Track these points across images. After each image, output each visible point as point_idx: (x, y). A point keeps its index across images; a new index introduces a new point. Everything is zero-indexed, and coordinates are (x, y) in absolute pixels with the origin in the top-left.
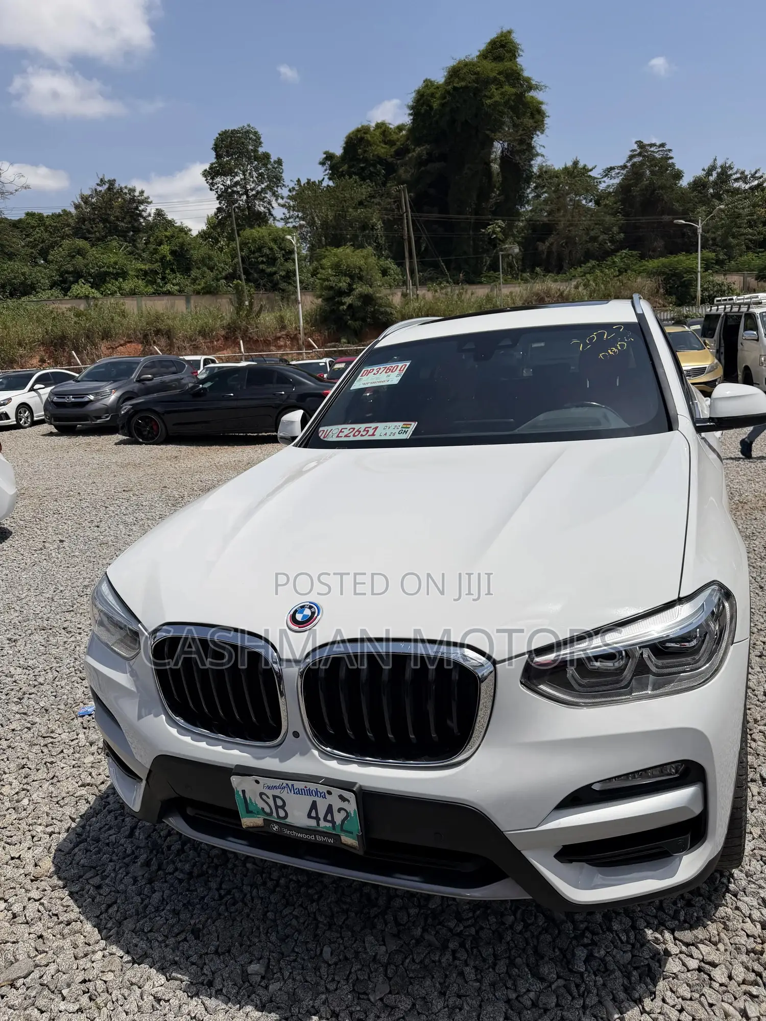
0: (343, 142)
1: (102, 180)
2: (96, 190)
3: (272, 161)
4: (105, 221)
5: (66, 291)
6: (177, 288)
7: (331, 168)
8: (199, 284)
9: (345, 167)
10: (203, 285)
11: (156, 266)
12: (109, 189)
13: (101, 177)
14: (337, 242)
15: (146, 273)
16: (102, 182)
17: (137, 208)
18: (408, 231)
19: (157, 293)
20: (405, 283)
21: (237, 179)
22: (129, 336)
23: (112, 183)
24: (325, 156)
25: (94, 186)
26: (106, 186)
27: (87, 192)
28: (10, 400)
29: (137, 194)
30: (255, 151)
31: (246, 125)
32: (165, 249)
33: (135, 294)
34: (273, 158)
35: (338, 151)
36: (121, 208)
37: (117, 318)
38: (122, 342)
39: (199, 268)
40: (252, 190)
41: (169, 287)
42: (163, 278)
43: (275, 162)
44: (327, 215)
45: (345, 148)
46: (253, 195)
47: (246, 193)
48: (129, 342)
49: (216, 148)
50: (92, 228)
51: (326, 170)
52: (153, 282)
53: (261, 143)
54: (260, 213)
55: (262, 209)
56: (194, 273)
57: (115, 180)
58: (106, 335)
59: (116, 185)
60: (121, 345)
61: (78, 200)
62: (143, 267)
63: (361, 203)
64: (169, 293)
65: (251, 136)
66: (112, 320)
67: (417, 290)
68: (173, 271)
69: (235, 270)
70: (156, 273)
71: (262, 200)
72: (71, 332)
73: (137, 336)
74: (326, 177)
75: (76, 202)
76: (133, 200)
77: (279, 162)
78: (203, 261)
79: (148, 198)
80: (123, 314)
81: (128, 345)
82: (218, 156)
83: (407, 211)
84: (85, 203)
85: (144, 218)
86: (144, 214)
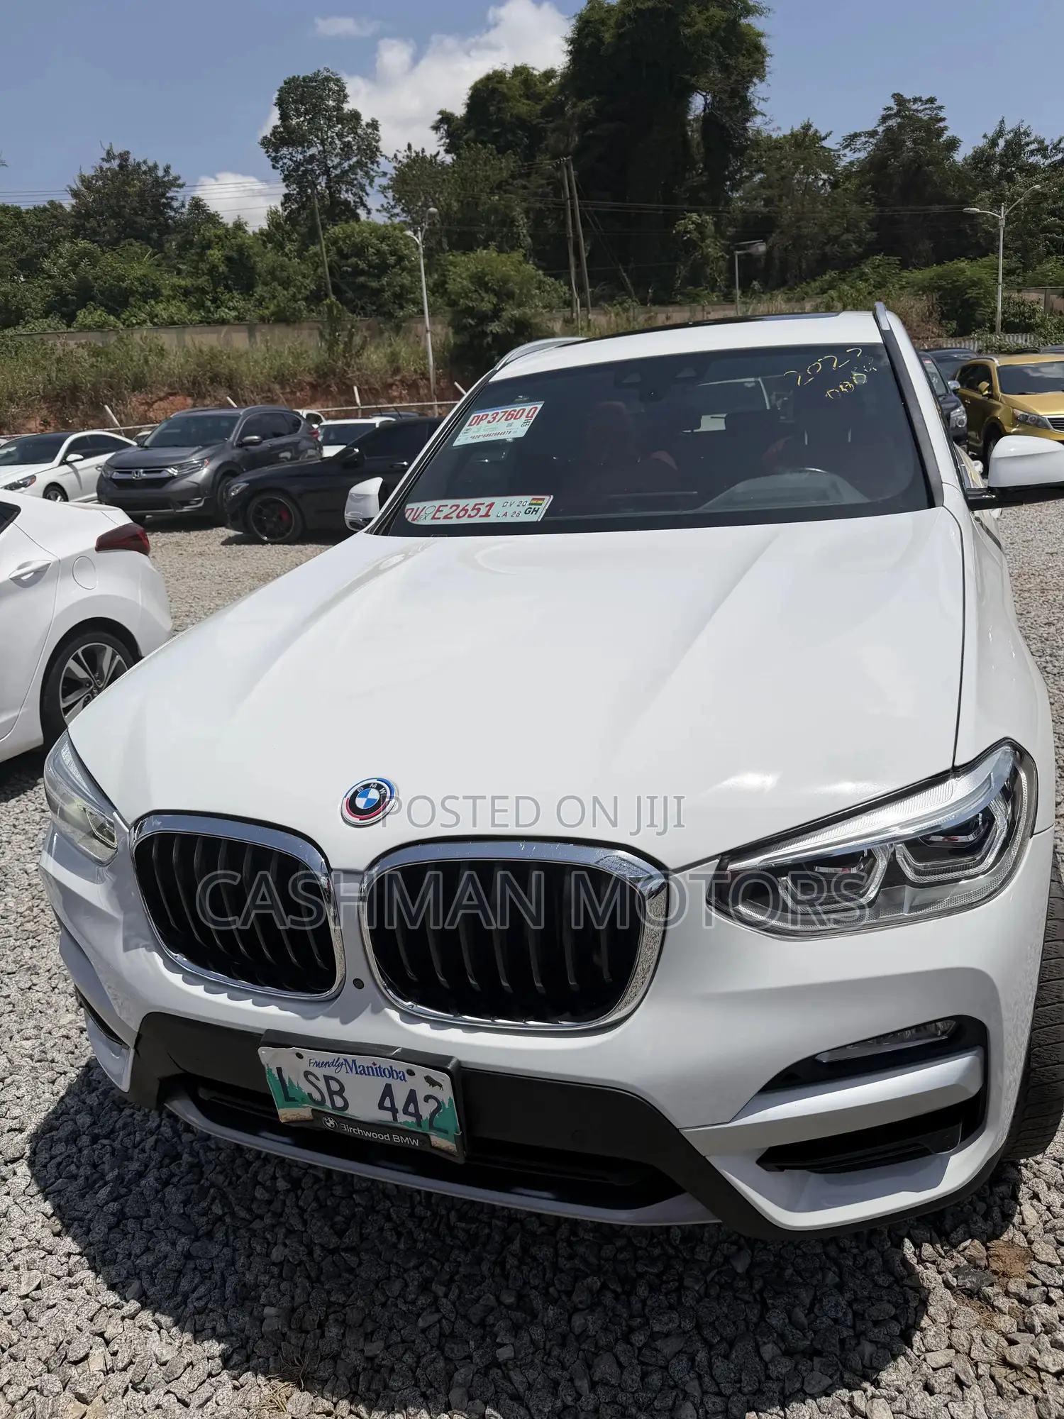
0: (466, 97)
1: (108, 153)
2: (101, 168)
3: (363, 123)
4: (116, 215)
5: (70, 319)
6: (234, 313)
7: (449, 134)
8: (267, 308)
9: (471, 134)
10: (272, 307)
11: (203, 281)
12: (121, 166)
13: (107, 147)
14: (466, 244)
15: (187, 293)
16: (110, 156)
17: (163, 195)
18: (574, 226)
19: (208, 322)
20: (568, 304)
21: (313, 151)
22: (170, 386)
23: (124, 157)
24: (440, 116)
25: (98, 162)
26: (115, 164)
27: (89, 172)
28: (33, 478)
29: (160, 173)
30: (339, 109)
31: (322, 69)
32: (215, 254)
33: (174, 323)
34: (365, 119)
35: (460, 111)
36: (141, 194)
37: (152, 359)
38: (162, 394)
39: (266, 284)
40: (335, 167)
41: (223, 313)
42: (214, 301)
43: (368, 125)
44: (449, 205)
45: (468, 106)
46: (336, 176)
47: (327, 172)
48: (171, 394)
49: (281, 103)
50: (99, 226)
51: (441, 138)
52: (200, 306)
53: (345, 96)
54: (347, 203)
55: (350, 198)
56: (259, 290)
57: (128, 153)
58: (139, 384)
59: (131, 160)
60: (161, 399)
61: (76, 185)
62: (183, 283)
63: (499, 186)
64: (223, 322)
65: (332, 85)
66: (146, 361)
67: (588, 313)
68: (227, 287)
69: (319, 287)
70: (203, 291)
71: (351, 183)
72: (87, 380)
73: (183, 384)
74: (442, 149)
75: (74, 187)
76: (158, 182)
77: (374, 125)
78: (272, 272)
79: (177, 179)
80: (162, 352)
81: (171, 398)
82: (284, 117)
83: (572, 198)
84: (87, 188)
85: (175, 210)
86: (175, 204)
